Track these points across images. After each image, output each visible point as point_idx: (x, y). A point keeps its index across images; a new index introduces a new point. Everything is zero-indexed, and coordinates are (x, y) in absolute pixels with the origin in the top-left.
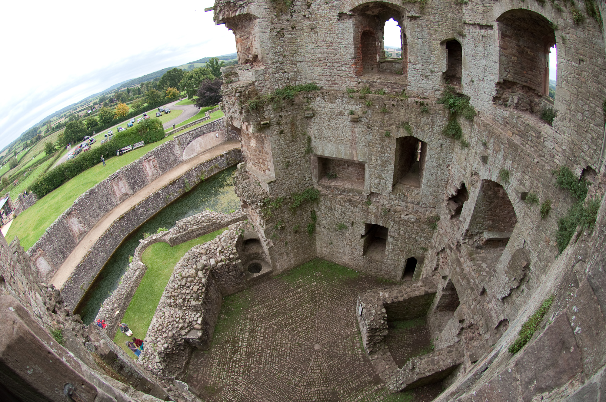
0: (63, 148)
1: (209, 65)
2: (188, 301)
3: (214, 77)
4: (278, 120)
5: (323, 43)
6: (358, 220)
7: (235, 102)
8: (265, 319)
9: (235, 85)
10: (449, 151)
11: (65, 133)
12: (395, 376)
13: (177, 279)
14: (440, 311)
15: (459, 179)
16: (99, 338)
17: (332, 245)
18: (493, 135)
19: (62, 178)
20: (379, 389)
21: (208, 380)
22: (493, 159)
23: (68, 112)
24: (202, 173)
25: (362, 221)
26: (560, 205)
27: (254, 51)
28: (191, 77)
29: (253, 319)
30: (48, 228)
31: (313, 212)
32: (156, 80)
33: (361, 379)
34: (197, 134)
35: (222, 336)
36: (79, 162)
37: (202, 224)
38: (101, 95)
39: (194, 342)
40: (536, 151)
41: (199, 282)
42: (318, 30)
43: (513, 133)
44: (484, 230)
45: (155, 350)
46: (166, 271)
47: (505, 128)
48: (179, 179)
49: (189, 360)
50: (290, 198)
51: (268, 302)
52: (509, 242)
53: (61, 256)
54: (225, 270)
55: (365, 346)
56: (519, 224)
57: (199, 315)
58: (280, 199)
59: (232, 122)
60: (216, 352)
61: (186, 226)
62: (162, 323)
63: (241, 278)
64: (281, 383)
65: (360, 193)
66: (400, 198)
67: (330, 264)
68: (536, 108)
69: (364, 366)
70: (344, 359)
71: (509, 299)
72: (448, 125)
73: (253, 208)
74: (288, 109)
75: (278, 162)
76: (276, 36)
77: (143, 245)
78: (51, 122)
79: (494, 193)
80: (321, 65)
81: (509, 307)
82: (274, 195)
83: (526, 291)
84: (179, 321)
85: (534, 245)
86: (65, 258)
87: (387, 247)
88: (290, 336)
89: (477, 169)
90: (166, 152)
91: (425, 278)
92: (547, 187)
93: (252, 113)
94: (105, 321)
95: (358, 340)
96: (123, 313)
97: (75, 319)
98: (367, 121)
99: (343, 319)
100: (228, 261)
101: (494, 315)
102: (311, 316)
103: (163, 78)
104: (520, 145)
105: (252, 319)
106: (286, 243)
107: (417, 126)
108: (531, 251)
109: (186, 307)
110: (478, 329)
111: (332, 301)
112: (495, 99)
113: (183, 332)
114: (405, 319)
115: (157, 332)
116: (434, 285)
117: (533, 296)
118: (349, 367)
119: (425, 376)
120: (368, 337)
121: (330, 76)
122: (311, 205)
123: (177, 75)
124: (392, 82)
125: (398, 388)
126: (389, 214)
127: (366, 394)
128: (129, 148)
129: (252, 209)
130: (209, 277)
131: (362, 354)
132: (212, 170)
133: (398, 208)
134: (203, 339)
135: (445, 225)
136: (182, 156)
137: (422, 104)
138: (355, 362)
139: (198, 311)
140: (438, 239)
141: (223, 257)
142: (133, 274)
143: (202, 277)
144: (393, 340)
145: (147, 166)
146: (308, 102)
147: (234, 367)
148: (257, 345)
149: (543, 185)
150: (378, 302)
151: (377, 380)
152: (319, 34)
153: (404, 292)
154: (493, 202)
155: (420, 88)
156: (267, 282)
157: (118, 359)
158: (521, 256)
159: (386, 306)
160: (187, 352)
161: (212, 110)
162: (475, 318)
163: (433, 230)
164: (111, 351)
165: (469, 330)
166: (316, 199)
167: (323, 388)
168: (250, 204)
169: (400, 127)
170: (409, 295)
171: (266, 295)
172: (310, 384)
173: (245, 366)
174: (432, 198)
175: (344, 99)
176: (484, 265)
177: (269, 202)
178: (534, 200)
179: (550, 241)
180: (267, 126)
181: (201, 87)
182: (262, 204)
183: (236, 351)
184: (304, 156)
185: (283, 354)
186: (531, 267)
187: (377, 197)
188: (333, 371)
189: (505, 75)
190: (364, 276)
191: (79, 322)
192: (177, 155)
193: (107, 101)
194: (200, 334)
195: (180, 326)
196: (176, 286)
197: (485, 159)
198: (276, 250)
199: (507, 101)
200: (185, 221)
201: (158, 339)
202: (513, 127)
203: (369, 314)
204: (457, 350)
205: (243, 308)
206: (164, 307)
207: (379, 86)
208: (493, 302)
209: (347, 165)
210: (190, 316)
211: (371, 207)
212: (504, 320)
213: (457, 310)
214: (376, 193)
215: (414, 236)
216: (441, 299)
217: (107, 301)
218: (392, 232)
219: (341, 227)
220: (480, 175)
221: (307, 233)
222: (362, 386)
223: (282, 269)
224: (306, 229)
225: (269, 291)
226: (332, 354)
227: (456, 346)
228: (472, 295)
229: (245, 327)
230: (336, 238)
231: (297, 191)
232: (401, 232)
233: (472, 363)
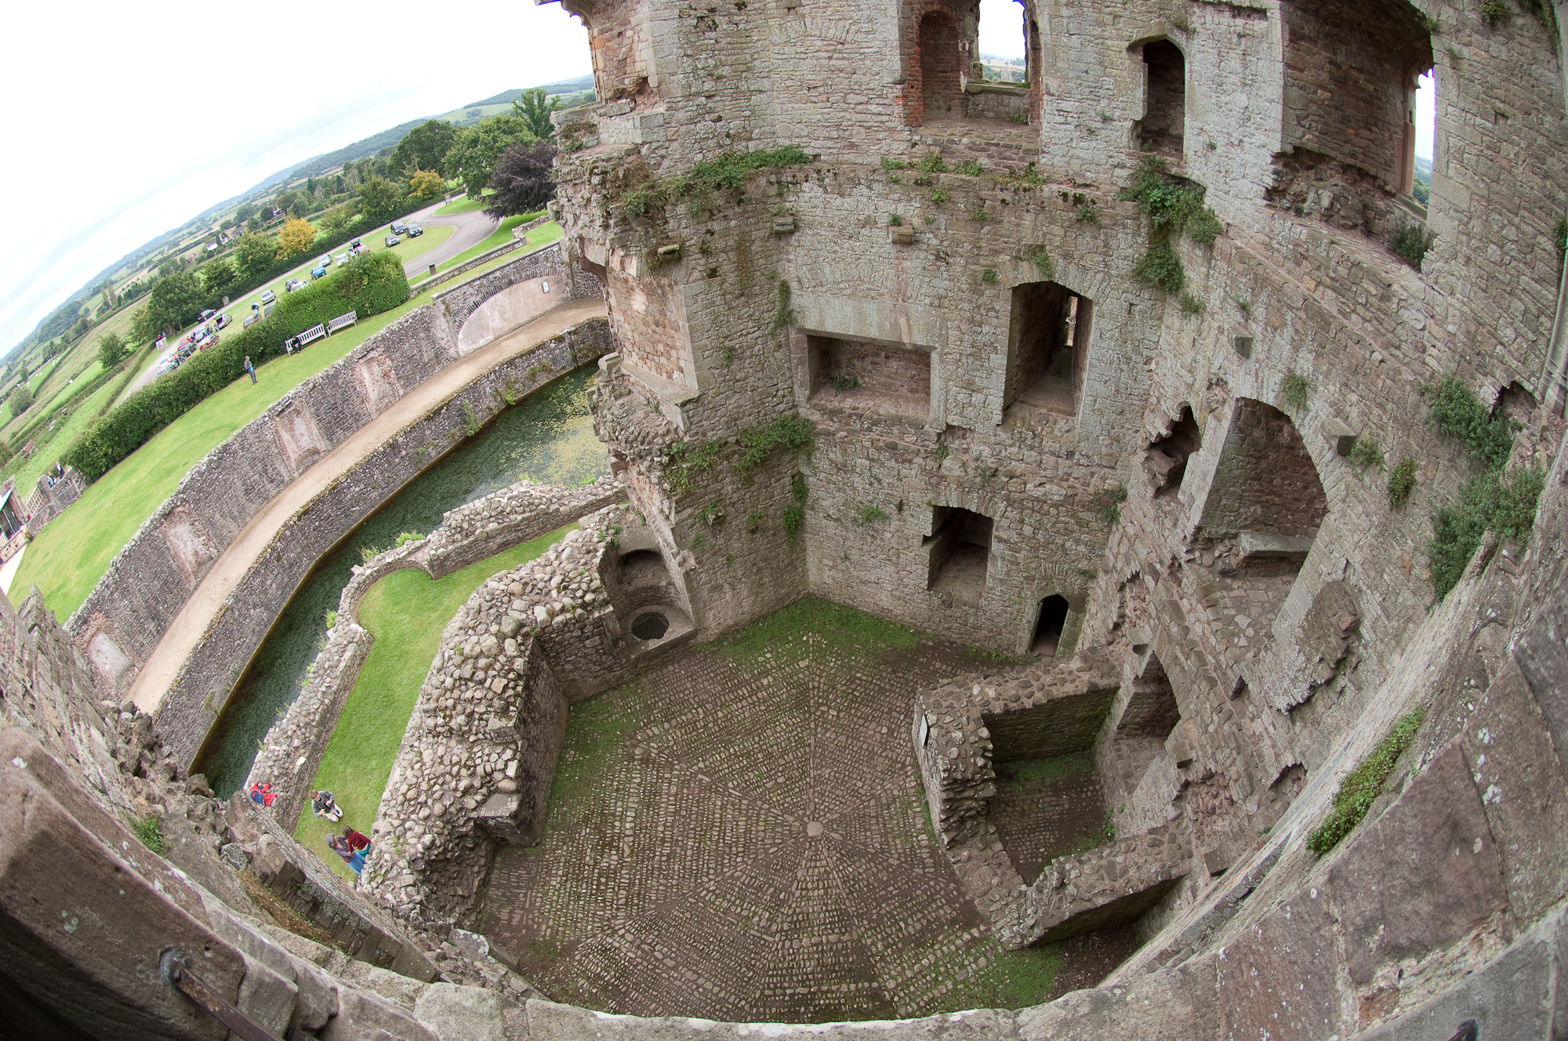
0: (146, 347)
1: (521, 108)
2: (481, 719)
3: (536, 139)
4: (703, 243)
5: (820, 43)
6: (915, 497)
7: (589, 200)
8: (679, 758)
9: (589, 156)
10: (1150, 322)
11: (150, 308)
12: (1014, 906)
13: (451, 662)
14: (1129, 736)
15: (1176, 396)
16: (255, 831)
17: (847, 563)
18: (1265, 284)
19: (148, 425)
20: (974, 938)
21: (539, 924)
22: (1266, 348)
23: (157, 252)
24: (509, 385)
25: (926, 500)
26: (1440, 475)
27: (638, 66)
28: (474, 142)
29: (648, 760)
30: (115, 558)
31: (796, 478)
32: (383, 153)
33: (929, 913)
34: (493, 286)
35: (571, 808)
36: (189, 379)
37: (512, 517)
38: (240, 203)
39: (499, 827)
40: (1377, 333)
41: (506, 668)
42: (806, 10)
43: (1319, 283)
44: (1240, 528)
45: (401, 854)
46: (422, 644)
47: (1298, 269)
48: (447, 404)
49: (488, 874)
50: (738, 442)
51: (685, 715)
52: (1307, 564)
53: (152, 626)
54: (574, 634)
55: (937, 826)
56: (1333, 517)
57: (509, 754)
58: (712, 445)
59: (583, 251)
60: (556, 849)
61: (471, 524)
62: (415, 781)
63: (614, 653)
64: (723, 925)
65: (919, 427)
66: (1022, 441)
67: (845, 613)
68: (1379, 225)
69: (935, 879)
70: (884, 861)
71: (1307, 711)
72: (1148, 255)
73: (643, 469)
74: (730, 213)
75: (703, 349)
76: (696, 27)
77: (361, 579)
78: (112, 283)
79: (1267, 434)
80: (814, 99)
81: (1306, 732)
82: (697, 433)
83: (1350, 692)
84: (459, 772)
85: (1372, 574)
86: (161, 631)
87: (990, 568)
88: (744, 802)
89: (1222, 371)
90: (412, 337)
91: (1089, 649)
92: (1407, 427)
93: (634, 225)
94: (270, 787)
95: (918, 810)
96: (317, 761)
97: (194, 787)
98: (935, 242)
99: (881, 755)
100: (579, 611)
101: (1268, 752)
102: (797, 749)
103: (401, 148)
104: (1335, 314)
105: (646, 761)
106: (730, 560)
107: (1067, 256)
108: (1364, 588)
109: (476, 734)
110: (1226, 787)
111: (849, 707)
112: (1271, 194)
113: (470, 802)
114: (1038, 756)
115: (403, 804)
116: (1114, 667)
117: (1369, 707)
118: (896, 882)
119: (1092, 907)
120: (946, 801)
121: (838, 126)
122: (792, 459)
123: (438, 137)
124: (1002, 143)
125: (1023, 937)
126: (994, 482)
127: (943, 952)
128: (318, 331)
129: (640, 473)
130: (532, 653)
131: (930, 848)
132: (533, 376)
133: (1019, 467)
134: (521, 817)
135: (1140, 513)
136: (456, 345)
137: (1078, 200)
138: (912, 867)
139: (506, 745)
140: (1123, 549)
141: (567, 601)
142: (337, 658)
143: (515, 654)
144: (1009, 809)
145: (366, 375)
146: (780, 195)
147: (602, 887)
148: (661, 829)
149: (1395, 419)
150: (968, 711)
151: (969, 917)
152: (808, 20)
153: (1035, 684)
154: (1266, 457)
155: (1073, 161)
156: (682, 663)
157: (307, 882)
158: (1336, 601)
159: (989, 720)
160: (483, 854)
161: (532, 223)
162: (1219, 756)
163: (1110, 526)
164: (287, 862)
165: (1204, 789)
166: (805, 444)
167: (832, 938)
168: (633, 460)
169: (1021, 259)
170: (1049, 693)
171: (681, 695)
172: (798, 926)
173: (631, 884)
174: (1107, 442)
175: (875, 186)
176: (1242, 620)
177: (684, 452)
178: (1371, 458)
179: (1412, 567)
180: (674, 258)
181: (500, 165)
182: (665, 459)
183: (607, 845)
184: (773, 334)
185: (727, 849)
186: (1363, 631)
187: (964, 437)
188: (857, 891)
189: (1299, 134)
190: (931, 643)
191: (203, 793)
192: (443, 343)
193: (257, 216)
194: (513, 805)
195: (462, 785)
196: (449, 682)
197: (1243, 346)
198: (704, 578)
199: (1304, 201)
200: (467, 512)
201: (408, 825)
202: (1318, 268)
203: (947, 743)
204: (1173, 839)
205: (621, 731)
206: (419, 739)
207: (967, 152)
208: (1267, 716)
209: (883, 354)
210: (485, 758)
211: (947, 462)
212: (1295, 765)
213: (1171, 736)
214: (959, 428)
215: (1059, 541)
216: (1131, 705)
217: (273, 733)
218: (1003, 529)
219: (871, 517)
220: (1230, 385)
221: (783, 533)
222: (931, 931)
223: (721, 628)
224: (781, 522)
225: (689, 685)
226: (854, 848)
227: (1171, 829)
228: (1212, 696)
229: (630, 780)
230: (858, 543)
231: (753, 425)
232: (1028, 530)
233: (1213, 875)
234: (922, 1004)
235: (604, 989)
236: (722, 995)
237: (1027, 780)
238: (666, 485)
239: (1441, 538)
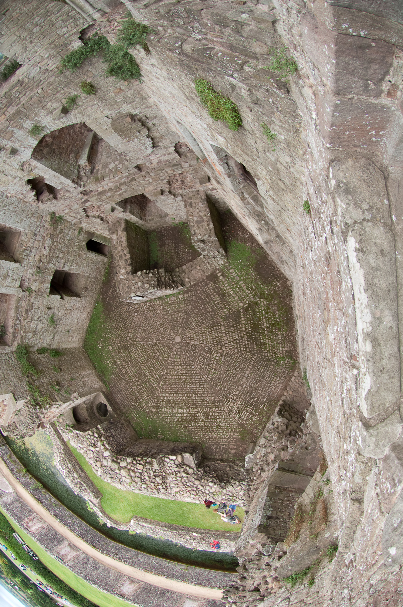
2: (155, 472)
6: (46, 302)
8: (154, 394)
12: (209, 260)
13: (136, 486)
14: (145, 216)
15: (22, 186)
17: (70, 331)
20: (222, 275)
21: (234, 438)
22: (17, 142)
24: (20, 471)
25: (47, 297)
26: (94, 71)
29: (157, 406)
31: (39, 352)
33: (211, 292)
35: (182, 433)
37: (70, 468)
39: (197, 459)
40: (31, 90)
41: (132, 465)
43: (4, 113)
44: (77, 164)
45: (221, 492)
48: (33, 495)
49: (218, 460)
50: (28, 377)
51: (136, 393)
54: (112, 439)
55: (176, 291)
56: (88, 121)
57: (166, 459)
58: (30, 388)
60: (200, 437)
61: (77, 484)
62: (188, 493)
63: (116, 423)
64: (221, 370)
65: (19, 300)
66: (28, 255)
67: (89, 332)
69: (197, 291)
70: (190, 311)
71: (156, 140)
77: (112, 524)
79: (46, 147)
81: (164, 141)
82: (26, 394)
83: (155, 121)
84: (179, 477)
85: (115, 106)
87: (73, 272)
88: (169, 367)
89: (19, 164)
90: (14, 511)
91: (109, 231)
92: (70, 82)
94: (211, 543)
95: (168, 299)
97: (244, 570)
99: (146, 315)
100: (103, 438)
101: (167, 157)
102: (145, 348)
104: (17, 108)
106: (72, 379)
108: (119, 111)
109: (162, 473)
110: (175, 176)
111: (127, 328)
113: (191, 471)
114: (148, 253)
116: (118, 221)
117: (165, 114)
118: (198, 306)
119: (213, 229)
120: (166, 288)
122: (32, 354)
125: (222, 256)
126: (42, 268)
127: (227, 286)
129: (44, 417)
130: (124, 455)
131: (184, 294)
132: (14, 462)
133: (37, 257)
135: (61, 207)
136: (11, 493)
138: (192, 300)
139: (163, 461)
140: (73, 215)
141: (99, 443)
142: (147, 528)
144: (169, 263)
145: (34, 528)
147: (213, 417)
148: (184, 398)
149: (65, 87)
150: (130, 280)
151: (213, 277)
153: (121, 253)
154: (54, 149)
156: (115, 396)
157: (262, 523)
158: (119, 123)
159: (134, 272)
160: (210, 463)
162: (162, 178)
163: (64, 220)
164: (258, 532)
165: (173, 185)
166: (26, 348)
167: (223, 328)
168: (40, 420)
170: (125, 248)
171: (128, 395)
172: (219, 341)
173: (209, 407)
174: (33, 218)
176: (112, 166)
178: (73, 100)
179: (120, 89)
182: (38, 407)
183: (195, 418)
185: (189, 372)
186: (135, 113)
187: (24, 280)
188: (203, 321)
190: (101, 297)
192: (12, 498)
194: (187, 455)
195: (184, 475)
196: (144, 486)
197: (14, 152)
198: (81, 389)
201: (207, 492)
203: (143, 288)
204: (190, 198)
205: (146, 417)
206: (170, 494)
208: (153, 157)
210: (171, 468)
211: (33, 288)
212: (175, 147)
213: (149, 197)
214: (21, 282)
215: (66, 242)
216: (133, 215)
217: (188, 546)
218: (59, 265)
219: (53, 320)
220: (25, 160)
221: (60, 357)
222: (219, 291)
223: (99, 382)
224: (56, 358)
225: (124, 393)
226: (185, 323)
227: (186, 198)
228: (138, 180)
229: (166, 412)
230: (63, 326)
231: (20, 370)
232: (61, 255)
233: (209, 181)
234: (249, 292)
235: (256, 410)
236: (251, 367)
237: (158, 257)
238: (48, 406)
239: (117, 74)
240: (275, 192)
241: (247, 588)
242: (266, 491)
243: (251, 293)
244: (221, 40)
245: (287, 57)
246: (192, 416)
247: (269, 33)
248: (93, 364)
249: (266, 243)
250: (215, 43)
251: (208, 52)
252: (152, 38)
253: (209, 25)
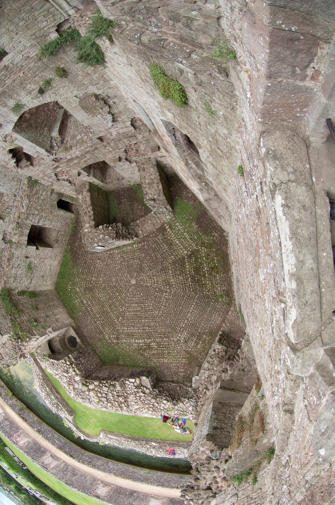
2: (118, 393)
6: (24, 252)
8: (115, 328)
12: (159, 215)
13: (103, 405)
14: (105, 179)
15: (5, 155)
17: (45, 276)
20: (169, 227)
21: (182, 363)
24: (7, 395)
25: (26, 248)
26: (66, 58)
31: (20, 294)
33: (160, 242)
35: (139, 360)
39: (152, 381)
40: (15, 73)
41: (99, 387)
44: (50, 136)
45: (173, 409)
48: (19, 415)
49: (169, 381)
50: (10, 315)
51: (100, 327)
54: (81, 367)
55: (131, 242)
56: (60, 100)
57: (127, 382)
58: (13, 324)
60: (154, 362)
61: (54, 404)
62: (146, 409)
63: (84, 353)
64: (170, 307)
65: (2, 250)
66: (9, 213)
67: (60, 276)
69: (149, 241)
70: (143, 258)
71: (115, 116)
73: (24, 348)
77: (85, 437)
79: (25, 122)
81: (122, 117)
82: (10, 330)
83: (116, 100)
84: (138, 397)
85: (83, 88)
87: (47, 227)
88: (126, 305)
89: (3, 135)
90: (4, 428)
91: (76, 192)
92: (46, 68)
94: (168, 450)
95: (125, 248)
96: (151, 439)
99: (107, 262)
100: (73, 366)
101: (124, 130)
102: (106, 289)
105: (117, 338)
106: (47, 316)
108: (86, 91)
110: (131, 145)
111: (91, 273)
113: (147, 391)
114: (108, 210)
116: (83, 184)
117: (124, 94)
118: (150, 254)
119: (162, 190)
120: (123, 239)
122: (14, 296)
125: (169, 212)
126: (21, 224)
127: (174, 237)
130: (92, 380)
131: (138, 244)
133: (17, 215)
135: (37, 172)
138: (145, 249)
139: (124, 383)
140: (46, 179)
141: (71, 370)
143: (93, 385)
144: (125, 218)
147: (164, 346)
148: (140, 331)
149: (42, 71)
150: (93, 233)
151: (162, 230)
153: (85, 210)
154: (32, 124)
156: (82, 330)
157: (209, 433)
158: (86, 102)
159: (97, 226)
160: (163, 384)
162: (120, 147)
163: (39, 183)
164: (206, 440)
165: (129, 153)
166: (8, 291)
167: (170, 272)
168: (21, 352)
170: (89, 206)
171: (93, 329)
172: (167, 283)
173: (161, 337)
174: (13, 182)
176: (79, 137)
178: (49, 82)
179: (87, 73)
182: (19, 340)
183: (149, 347)
186: (99, 93)
187: (6, 234)
188: (154, 266)
190: (69, 247)
194: (144, 378)
195: (142, 395)
196: (109, 404)
198: (54, 325)
201: (162, 408)
203: (104, 240)
204: (143, 164)
205: (109, 347)
208: (112, 130)
210: (131, 389)
211: (14, 240)
212: (131, 121)
213: (109, 164)
214: (3, 235)
215: (41, 201)
216: (96, 178)
217: (149, 454)
218: (35, 221)
219: (30, 268)
220: (8, 133)
221: (37, 298)
222: (167, 241)
223: (69, 318)
224: (33, 300)
225: (90, 327)
226: (139, 268)
227: (139, 164)
228: (100, 149)
229: (125, 343)
230: (39, 272)
231: (4, 309)
232: (36, 212)
233: (159, 150)
234: (192, 242)
235: (200, 340)
236: (194, 304)
237: (116, 213)
238: (28, 340)
239: (85, 60)
240: (214, 158)
241: (201, 487)
242: (211, 406)
243: (194, 242)
244: (173, 33)
245: (228, 47)
246: (147, 345)
247: (214, 27)
248: (64, 303)
249: (206, 200)
250: (168, 35)
251: (162, 43)
252: (116, 30)
253: (164, 20)
